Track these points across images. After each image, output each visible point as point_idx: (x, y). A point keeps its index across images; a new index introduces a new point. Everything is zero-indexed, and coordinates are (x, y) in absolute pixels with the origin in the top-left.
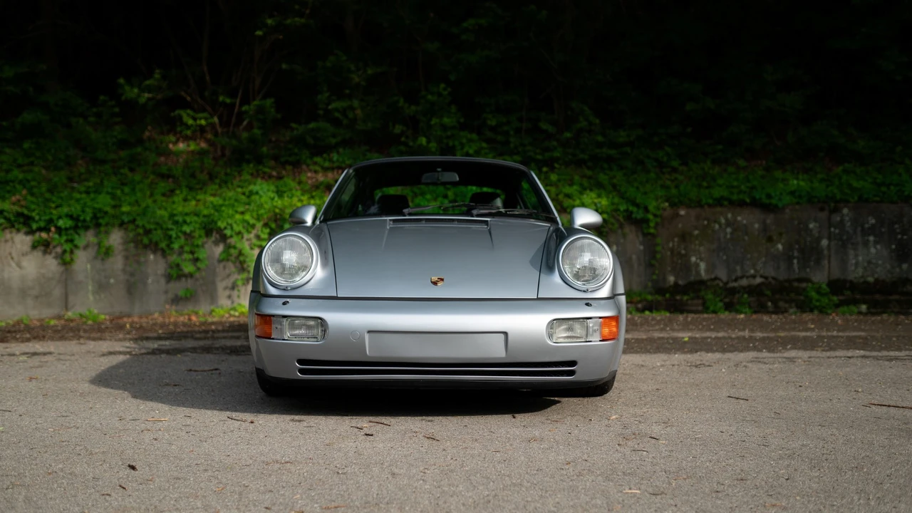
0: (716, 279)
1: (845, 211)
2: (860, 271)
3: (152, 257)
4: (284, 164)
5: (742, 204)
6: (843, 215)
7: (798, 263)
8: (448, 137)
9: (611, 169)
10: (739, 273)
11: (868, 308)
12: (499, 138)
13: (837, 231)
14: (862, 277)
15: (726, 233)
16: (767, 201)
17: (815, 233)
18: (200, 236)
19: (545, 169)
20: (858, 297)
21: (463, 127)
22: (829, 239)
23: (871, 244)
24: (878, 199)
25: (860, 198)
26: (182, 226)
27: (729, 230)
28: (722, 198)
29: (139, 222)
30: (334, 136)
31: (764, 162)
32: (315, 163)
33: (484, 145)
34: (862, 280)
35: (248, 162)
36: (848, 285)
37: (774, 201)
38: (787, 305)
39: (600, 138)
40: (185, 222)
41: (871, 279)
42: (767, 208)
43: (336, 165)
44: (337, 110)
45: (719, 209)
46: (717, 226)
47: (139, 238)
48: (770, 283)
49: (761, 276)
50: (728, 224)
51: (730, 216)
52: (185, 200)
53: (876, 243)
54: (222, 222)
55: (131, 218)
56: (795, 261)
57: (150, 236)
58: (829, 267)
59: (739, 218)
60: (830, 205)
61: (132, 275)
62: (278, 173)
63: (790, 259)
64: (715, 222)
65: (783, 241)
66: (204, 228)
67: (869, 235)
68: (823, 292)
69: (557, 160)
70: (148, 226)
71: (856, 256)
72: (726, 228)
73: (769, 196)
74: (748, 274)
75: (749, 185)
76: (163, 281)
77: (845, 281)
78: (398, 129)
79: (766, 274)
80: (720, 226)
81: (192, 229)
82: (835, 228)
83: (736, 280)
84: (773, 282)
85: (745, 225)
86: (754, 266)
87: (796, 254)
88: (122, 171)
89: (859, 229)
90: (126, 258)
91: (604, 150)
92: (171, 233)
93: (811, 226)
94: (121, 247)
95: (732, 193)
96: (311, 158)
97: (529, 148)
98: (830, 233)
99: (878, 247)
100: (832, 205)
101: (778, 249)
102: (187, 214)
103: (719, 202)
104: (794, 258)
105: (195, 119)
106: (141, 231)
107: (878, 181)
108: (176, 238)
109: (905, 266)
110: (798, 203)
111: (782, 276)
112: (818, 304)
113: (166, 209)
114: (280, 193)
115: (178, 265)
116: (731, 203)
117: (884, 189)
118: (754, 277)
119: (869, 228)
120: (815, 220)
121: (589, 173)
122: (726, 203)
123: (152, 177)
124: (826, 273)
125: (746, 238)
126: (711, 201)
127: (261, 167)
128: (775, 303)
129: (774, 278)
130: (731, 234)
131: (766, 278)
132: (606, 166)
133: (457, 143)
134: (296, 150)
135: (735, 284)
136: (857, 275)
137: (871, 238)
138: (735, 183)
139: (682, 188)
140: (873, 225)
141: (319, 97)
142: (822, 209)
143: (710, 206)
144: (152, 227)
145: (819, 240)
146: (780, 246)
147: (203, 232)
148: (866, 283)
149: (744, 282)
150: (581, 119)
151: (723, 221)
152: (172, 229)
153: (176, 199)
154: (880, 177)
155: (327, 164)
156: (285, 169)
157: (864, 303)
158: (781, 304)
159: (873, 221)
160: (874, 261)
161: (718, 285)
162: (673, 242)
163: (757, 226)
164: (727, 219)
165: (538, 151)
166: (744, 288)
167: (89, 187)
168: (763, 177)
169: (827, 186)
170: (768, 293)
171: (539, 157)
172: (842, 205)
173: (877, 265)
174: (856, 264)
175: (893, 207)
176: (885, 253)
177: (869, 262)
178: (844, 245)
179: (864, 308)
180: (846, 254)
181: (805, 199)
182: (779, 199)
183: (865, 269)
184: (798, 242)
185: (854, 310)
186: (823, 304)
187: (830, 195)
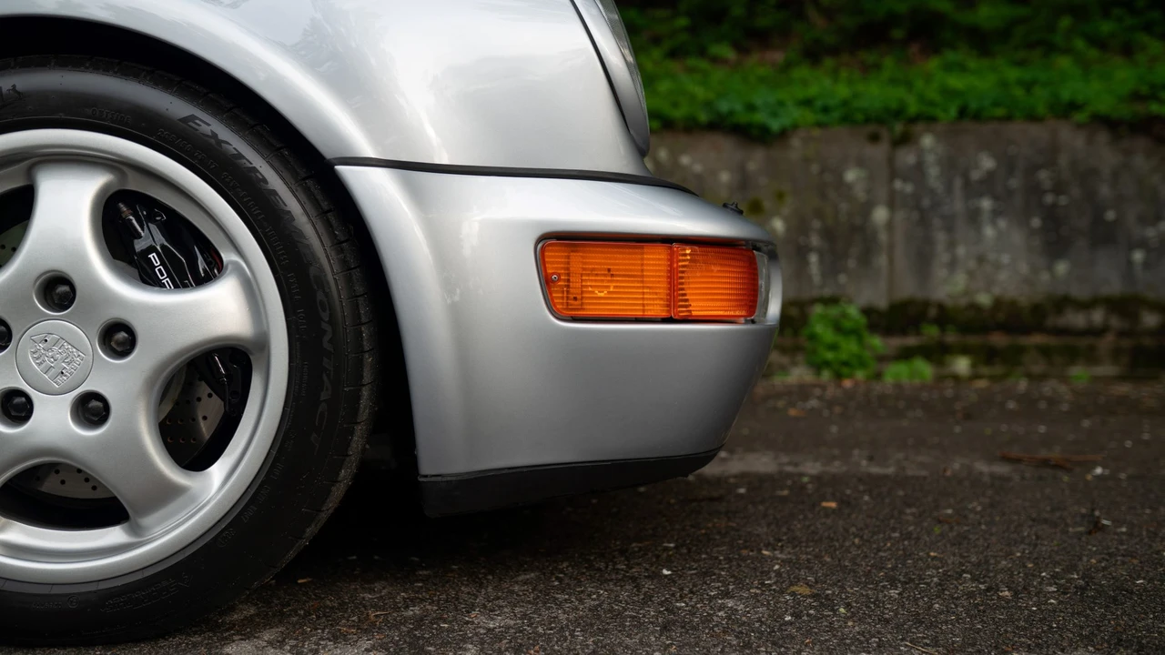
1: (927, 141)
2: (960, 282)
5: (691, 127)
6: (922, 151)
7: (821, 261)
11: (974, 366)
13: (909, 188)
14: (966, 293)
16: (743, 118)
17: (860, 193)
20: (950, 338)
22: (892, 205)
23: (986, 217)
24: (1002, 113)
25: (963, 113)
31: (782, 55)
34: (963, 302)
36: (933, 312)
37: (760, 117)
38: (785, 360)
41: (984, 299)
42: (750, 134)
53: (996, 213)
56: (813, 257)
58: (891, 272)
59: (685, 160)
60: (894, 127)
63: (801, 252)
65: (786, 211)
67: (981, 195)
71: (951, 245)
73: (751, 108)
77: (926, 304)
82: (905, 182)
85: (698, 174)
87: (815, 240)
89: (959, 182)
93: (850, 176)
98: (893, 192)
99: (1002, 223)
100: (899, 128)
101: (774, 228)
104: (812, 250)
109: (1062, 268)
110: (820, 125)
112: (830, 356)
119: (981, 181)
120: (861, 163)
124: (884, 284)
136: (953, 291)
137: (986, 204)
140: (991, 175)
142: (874, 138)
145: (867, 208)
146: (779, 224)
148: (974, 307)
154: (1016, 72)
157: (965, 350)
159: (990, 164)
160: (992, 256)
163: (725, 177)
172: (919, 127)
173: (998, 266)
174: (953, 265)
175: (1035, 130)
176: (1017, 237)
177: (981, 259)
178: (924, 221)
179: (962, 365)
180: (928, 241)
181: (836, 115)
182: (775, 115)
183: (971, 274)
184: (819, 214)
185: (924, 369)
186: (844, 356)
187: (894, 105)
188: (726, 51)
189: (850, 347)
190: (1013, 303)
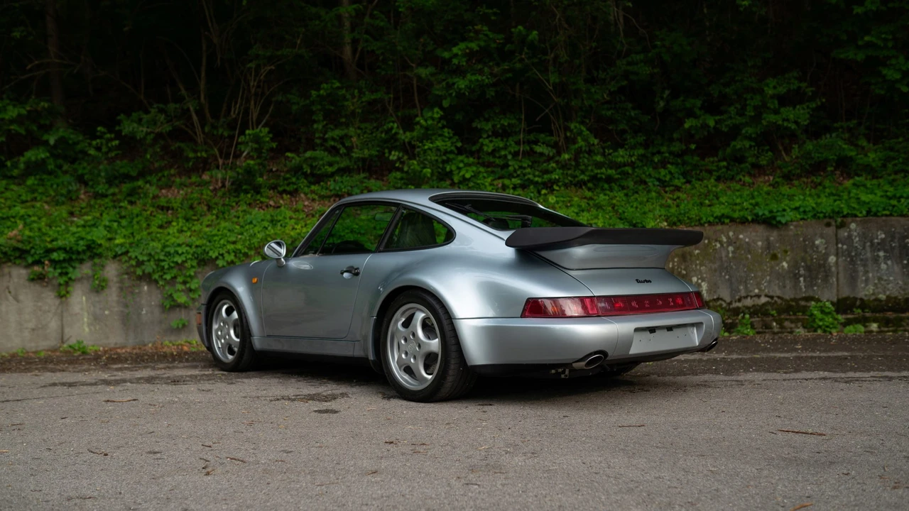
0: (718, 299)
1: (853, 226)
2: (871, 288)
3: (146, 288)
4: (281, 193)
5: (744, 221)
6: (850, 230)
7: (804, 281)
8: (444, 162)
9: (611, 190)
10: (743, 293)
11: (879, 327)
12: (497, 161)
13: (845, 247)
14: (873, 294)
15: (728, 252)
17: (822, 250)
18: (192, 267)
19: (544, 191)
20: (868, 315)
21: (460, 151)
22: (837, 255)
23: (881, 260)
24: (887, 212)
25: (869, 212)
26: (174, 257)
27: (731, 249)
28: (723, 215)
29: (132, 254)
30: (331, 164)
31: (771, 178)
32: (313, 192)
33: (482, 169)
34: (873, 298)
35: (246, 192)
36: (858, 303)
38: (793, 325)
39: (599, 158)
40: (177, 252)
41: (882, 297)
42: (770, 222)
43: (333, 193)
44: (333, 139)
45: (719, 227)
46: (718, 245)
47: (132, 270)
48: (776, 302)
49: (766, 296)
50: (730, 243)
51: (731, 234)
52: (181, 231)
53: (886, 258)
54: (214, 252)
55: (124, 250)
56: (802, 279)
57: (143, 267)
58: (838, 284)
59: (741, 236)
60: (837, 219)
61: (126, 306)
62: (275, 203)
63: (796, 277)
64: (716, 241)
65: (788, 258)
66: (196, 258)
67: (879, 250)
68: (827, 310)
69: (556, 182)
70: (141, 258)
71: (866, 272)
72: (728, 246)
73: (771, 212)
74: (752, 294)
75: (753, 201)
76: (157, 311)
77: (855, 299)
78: (394, 156)
79: (771, 294)
80: (722, 245)
81: (184, 259)
82: (843, 244)
83: (739, 300)
84: (779, 301)
85: (747, 243)
86: (758, 285)
87: (802, 272)
88: (122, 204)
89: (868, 244)
90: (121, 289)
91: (603, 170)
92: (163, 264)
93: (817, 242)
94: (115, 279)
95: (734, 211)
96: (309, 187)
97: (528, 170)
98: (837, 249)
99: (889, 262)
100: (839, 220)
101: (783, 266)
102: (179, 245)
103: (720, 220)
104: (801, 276)
105: (195, 151)
106: (134, 263)
107: (889, 194)
108: (168, 269)
110: (801, 219)
111: (789, 294)
112: (821, 323)
113: (160, 240)
114: (274, 222)
115: (171, 296)
116: (732, 220)
117: (894, 202)
118: (758, 296)
119: (878, 244)
120: (822, 237)
121: (589, 194)
122: (727, 221)
123: (151, 209)
124: (835, 291)
125: (749, 256)
126: (711, 219)
127: (258, 197)
128: (780, 323)
129: (779, 297)
130: (733, 252)
131: (772, 297)
132: (606, 186)
133: (454, 168)
134: (294, 180)
135: (739, 305)
136: (867, 293)
137: (881, 254)
138: (738, 201)
139: (682, 206)
140: (882, 239)
141: (315, 126)
142: (828, 225)
143: (710, 223)
144: (145, 258)
145: (826, 256)
146: (785, 264)
147: (195, 263)
148: (877, 300)
149: (749, 302)
150: (579, 139)
151: (725, 240)
152: (164, 261)
153: (171, 230)
154: (891, 189)
155: (324, 192)
156: (282, 198)
157: (875, 321)
158: (787, 324)
159: (883, 236)
160: (885, 278)
161: (721, 305)
162: (674, 262)
163: (760, 243)
164: (728, 237)
165: (537, 173)
166: (748, 308)
167: (86, 221)
168: (768, 193)
169: (835, 201)
170: (774, 312)
171: (539, 180)
172: (849, 219)
173: (888, 282)
174: (867, 281)
175: (902, 220)
176: (897, 268)
177: (880, 279)
178: (852, 262)
179: (874, 326)
180: (855, 271)
181: (810, 215)
182: (783, 216)
183: (875, 284)
184: (803, 259)
185: (861, 328)
186: (827, 324)
187: (837, 210)
188: (747, 179)
189: (829, 320)
190: (896, 298)
